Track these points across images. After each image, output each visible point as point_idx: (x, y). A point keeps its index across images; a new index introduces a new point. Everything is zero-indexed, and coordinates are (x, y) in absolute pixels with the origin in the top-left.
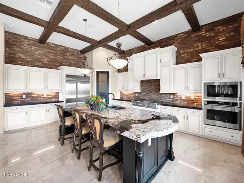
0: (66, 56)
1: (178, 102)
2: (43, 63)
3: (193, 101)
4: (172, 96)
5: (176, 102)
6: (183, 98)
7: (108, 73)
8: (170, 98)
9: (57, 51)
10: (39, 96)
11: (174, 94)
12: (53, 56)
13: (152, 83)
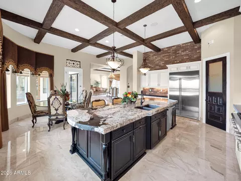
0: (178, 53)
2: (160, 66)
7: (224, 59)
9: (170, 52)
10: (158, 91)
12: (167, 58)
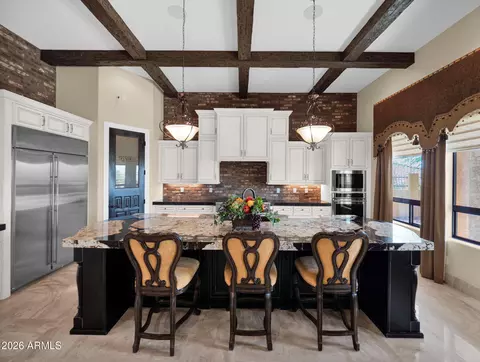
1: (288, 198)
3: (306, 196)
4: (278, 190)
5: (284, 199)
6: (295, 191)
7: (141, 137)
8: (275, 192)
11: (281, 186)
13: (246, 167)
